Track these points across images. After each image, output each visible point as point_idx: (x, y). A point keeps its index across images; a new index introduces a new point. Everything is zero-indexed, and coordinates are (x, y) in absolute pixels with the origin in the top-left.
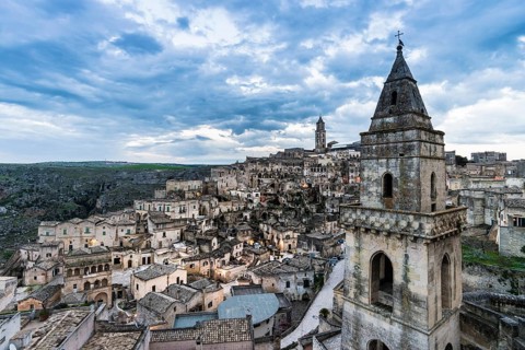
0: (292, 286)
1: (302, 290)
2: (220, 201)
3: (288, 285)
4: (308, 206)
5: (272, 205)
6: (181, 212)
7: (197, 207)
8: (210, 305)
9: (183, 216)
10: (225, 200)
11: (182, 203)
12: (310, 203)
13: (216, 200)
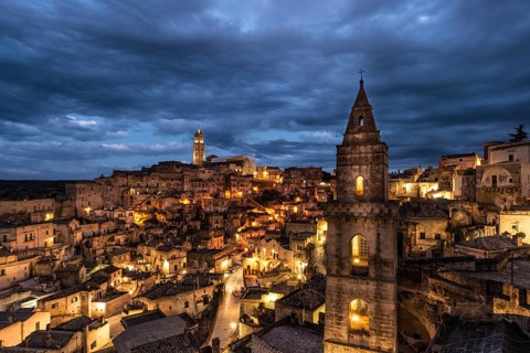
0: (191, 305)
1: (201, 306)
2: (81, 223)
3: (187, 305)
4: (191, 223)
5: (150, 225)
6: (26, 240)
7: (51, 232)
8: (93, 345)
9: (31, 245)
10: (89, 222)
11: (28, 228)
12: (192, 220)
13: (77, 223)
